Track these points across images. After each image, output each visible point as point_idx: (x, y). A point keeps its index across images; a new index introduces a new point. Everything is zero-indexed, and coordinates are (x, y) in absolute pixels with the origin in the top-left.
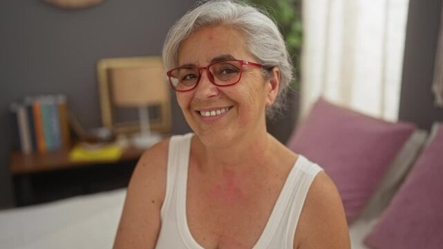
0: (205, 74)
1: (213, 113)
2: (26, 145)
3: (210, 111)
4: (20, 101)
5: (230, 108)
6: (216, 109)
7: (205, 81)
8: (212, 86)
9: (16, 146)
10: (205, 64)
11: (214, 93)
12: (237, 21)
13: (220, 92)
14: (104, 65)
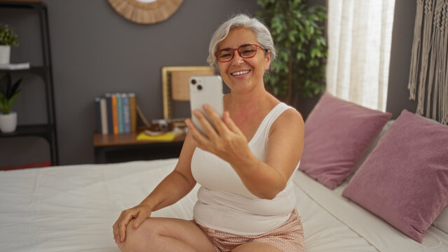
0: (236, 52)
1: (241, 73)
2: (105, 130)
3: (239, 71)
4: (103, 97)
5: (250, 70)
6: (243, 71)
7: (237, 56)
8: (241, 58)
9: (98, 130)
10: (237, 48)
11: (243, 62)
12: (250, 26)
13: (245, 61)
14: (165, 70)
